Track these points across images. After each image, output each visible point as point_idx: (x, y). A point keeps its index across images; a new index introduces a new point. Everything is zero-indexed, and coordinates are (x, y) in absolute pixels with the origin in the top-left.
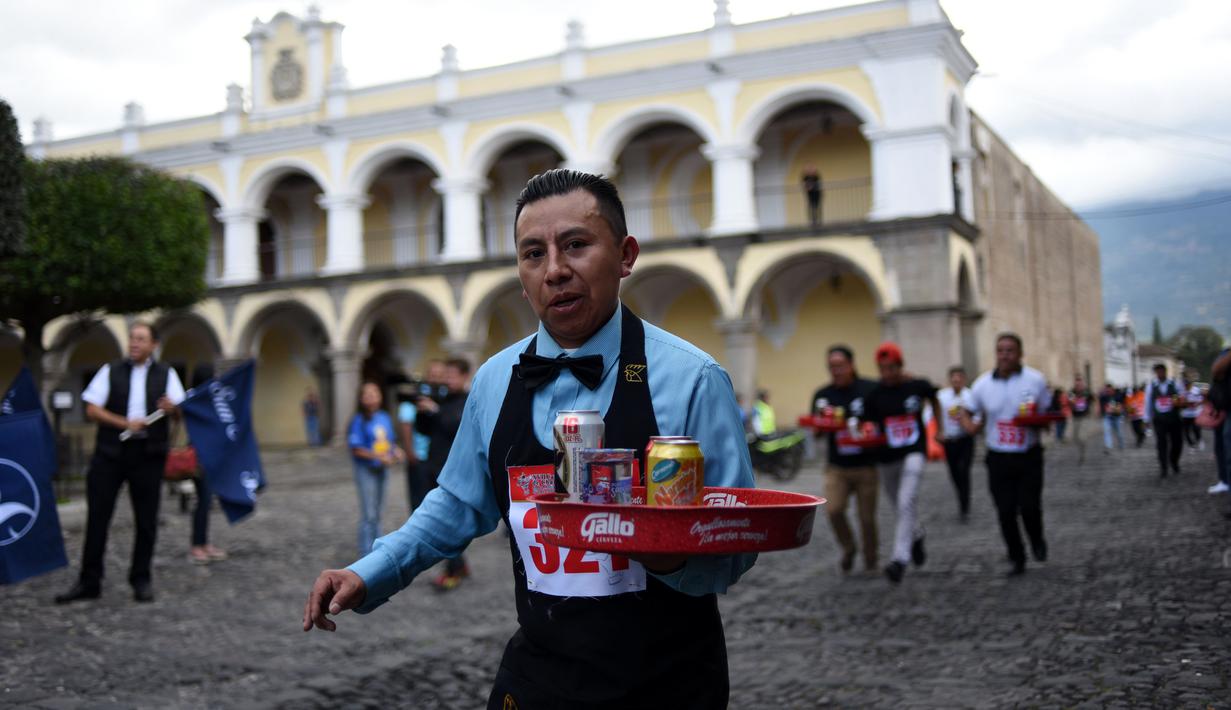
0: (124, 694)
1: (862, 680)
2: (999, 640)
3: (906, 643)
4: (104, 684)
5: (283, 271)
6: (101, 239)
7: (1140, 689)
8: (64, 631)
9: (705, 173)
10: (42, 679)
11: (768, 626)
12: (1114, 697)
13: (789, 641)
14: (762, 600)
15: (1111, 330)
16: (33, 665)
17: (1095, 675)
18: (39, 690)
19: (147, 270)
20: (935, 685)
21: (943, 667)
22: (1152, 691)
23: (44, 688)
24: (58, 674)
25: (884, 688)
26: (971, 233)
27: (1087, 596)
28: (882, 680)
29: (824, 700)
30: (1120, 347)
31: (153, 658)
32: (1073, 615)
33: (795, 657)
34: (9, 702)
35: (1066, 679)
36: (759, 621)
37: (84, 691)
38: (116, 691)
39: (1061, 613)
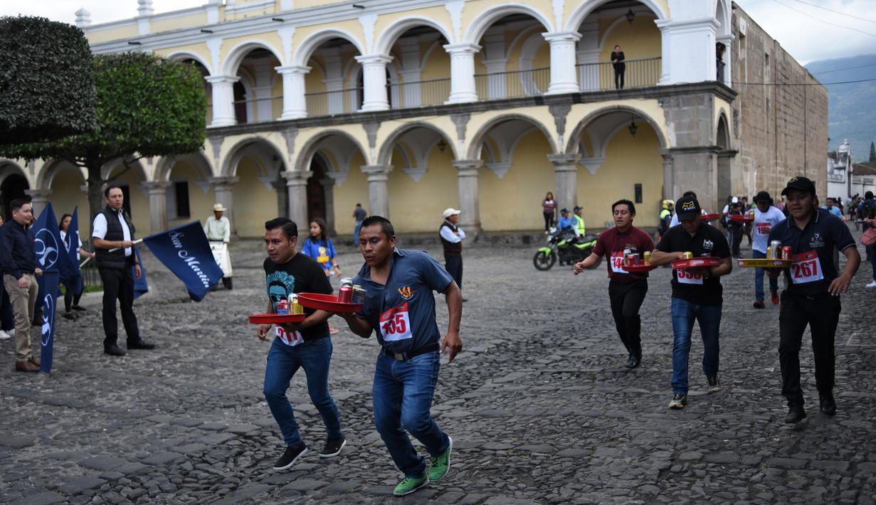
0: (194, 413)
1: (610, 413)
2: (696, 390)
3: (642, 390)
4: (181, 407)
5: (251, 119)
6: (137, 109)
7: (760, 423)
8: (150, 374)
9: (545, 50)
10: (146, 404)
11: (565, 376)
12: (743, 428)
13: (574, 387)
14: (564, 358)
15: (834, 156)
16: (139, 395)
17: (740, 414)
18: (146, 411)
19: (168, 130)
20: (649, 418)
21: (658, 406)
22: (766, 424)
23: (149, 409)
24: (155, 401)
25: (621, 419)
26: (729, 95)
27: (756, 363)
28: (620, 413)
29: (587, 424)
30: (840, 169)
31: (205, 392)
32: (742, 375)
33: (575, 398)
34: (131, 417)
35: (723, 416)
36: (560, 373)
37: (171, 412)
38: (188, 412)
39: (737, 373)
